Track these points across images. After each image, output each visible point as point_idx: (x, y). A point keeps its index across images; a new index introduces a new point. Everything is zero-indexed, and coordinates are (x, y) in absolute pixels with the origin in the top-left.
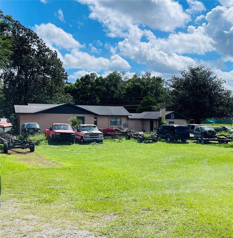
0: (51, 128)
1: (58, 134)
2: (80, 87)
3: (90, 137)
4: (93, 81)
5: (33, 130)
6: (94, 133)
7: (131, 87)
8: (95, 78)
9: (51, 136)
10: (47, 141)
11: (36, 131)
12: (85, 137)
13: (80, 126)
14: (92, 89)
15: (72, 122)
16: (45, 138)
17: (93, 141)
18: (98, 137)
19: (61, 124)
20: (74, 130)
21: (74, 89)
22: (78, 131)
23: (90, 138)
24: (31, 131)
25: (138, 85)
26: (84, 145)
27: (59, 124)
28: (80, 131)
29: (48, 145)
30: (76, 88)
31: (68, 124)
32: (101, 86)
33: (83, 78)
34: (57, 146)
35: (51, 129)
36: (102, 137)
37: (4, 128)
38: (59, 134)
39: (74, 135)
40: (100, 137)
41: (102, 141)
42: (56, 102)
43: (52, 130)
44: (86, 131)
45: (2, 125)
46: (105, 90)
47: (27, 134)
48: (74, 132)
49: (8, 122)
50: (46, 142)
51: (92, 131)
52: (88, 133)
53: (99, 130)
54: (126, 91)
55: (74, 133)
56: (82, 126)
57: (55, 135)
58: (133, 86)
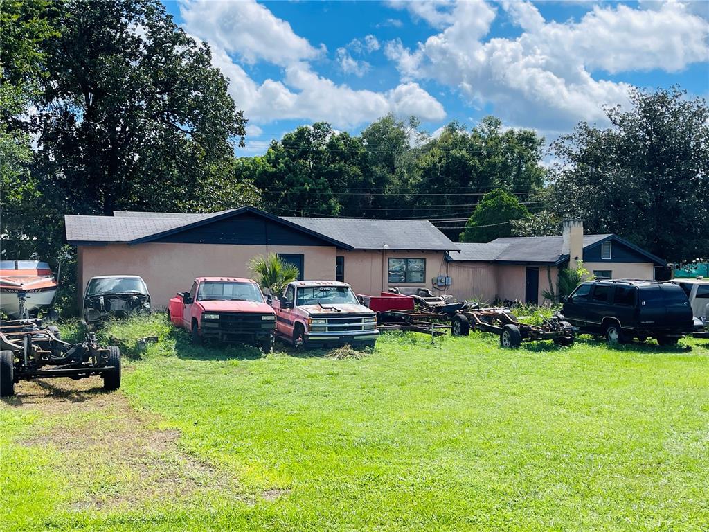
0: (187, 295)
1: (213, 317)
2: (282, 165)
3: (330, 329)
4: (320, 148)
5: (123, 302)
6: (343, 312)
7: (440, 162)
8: (328, 139)
9: (188, 323)
10: (173, 343)
11: (134, 304)
12: (311, 329)
13: (291, 286)
14: (317, 172)
15: (264, 271)
16: (168, 330)
17: (339, 343)
18: (360, 328)
19: (225, 279)
20: (269, 302)
21: (265, 172)
22: (286, 304)
23: (327, 333)
24: (117, 305)
25: (463, 156)
26: (309, 360)
27: (218, 279)
28: (292, 307)
29: (175, 359)
30: (270, 168)
31: (247, 281)
32: (345, 162)
33: (291, 138)
34: (208, 362)
35: (188, 299)
36: (371, 327)
37: (22, 293)
38: (217, 317)
39: (272, 322)
40: (367, 328)
41: (371, 343)
42: (206, 207)
43: (192, 302)
44: (314, 306)
45: (18, 282)
46: (357, 176)
47: (102, 314)
48: (270, 310)
49: (41, 273)
50: (169, 348)
51: (337, 306)
52: (323, 311)
53: (361, 301)
54: (422, 177)
55: (270, 314)
56: (298, 288)
57: (203, 320)
58: (444, 161)
